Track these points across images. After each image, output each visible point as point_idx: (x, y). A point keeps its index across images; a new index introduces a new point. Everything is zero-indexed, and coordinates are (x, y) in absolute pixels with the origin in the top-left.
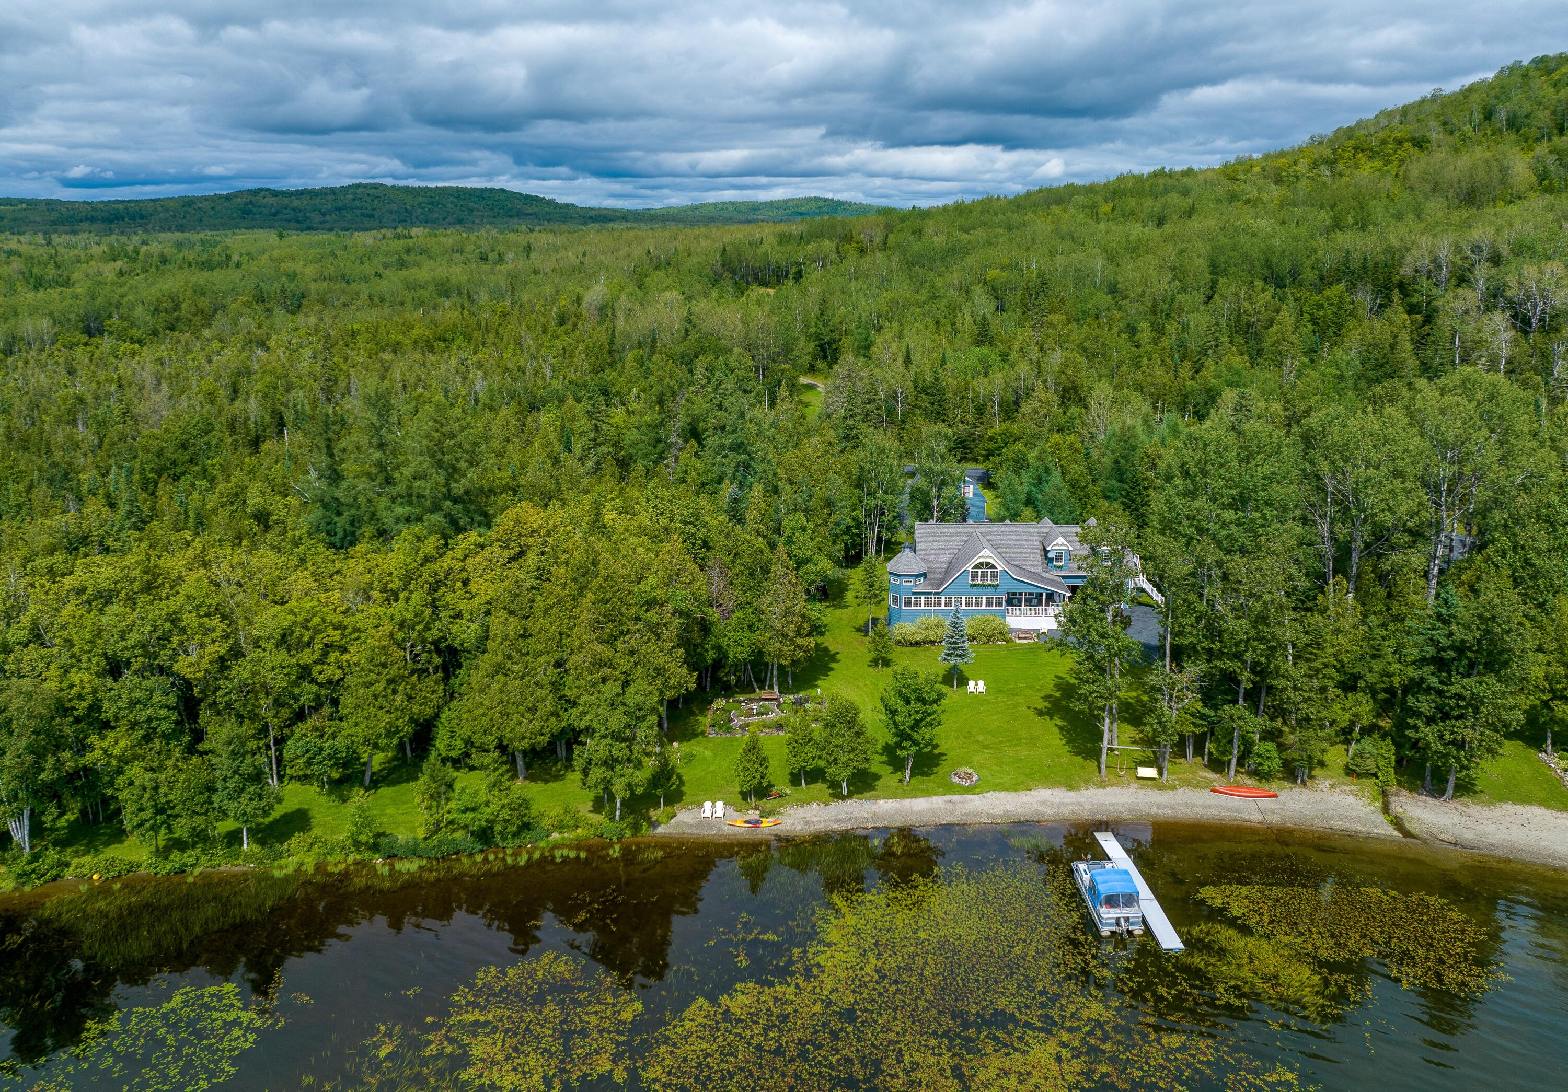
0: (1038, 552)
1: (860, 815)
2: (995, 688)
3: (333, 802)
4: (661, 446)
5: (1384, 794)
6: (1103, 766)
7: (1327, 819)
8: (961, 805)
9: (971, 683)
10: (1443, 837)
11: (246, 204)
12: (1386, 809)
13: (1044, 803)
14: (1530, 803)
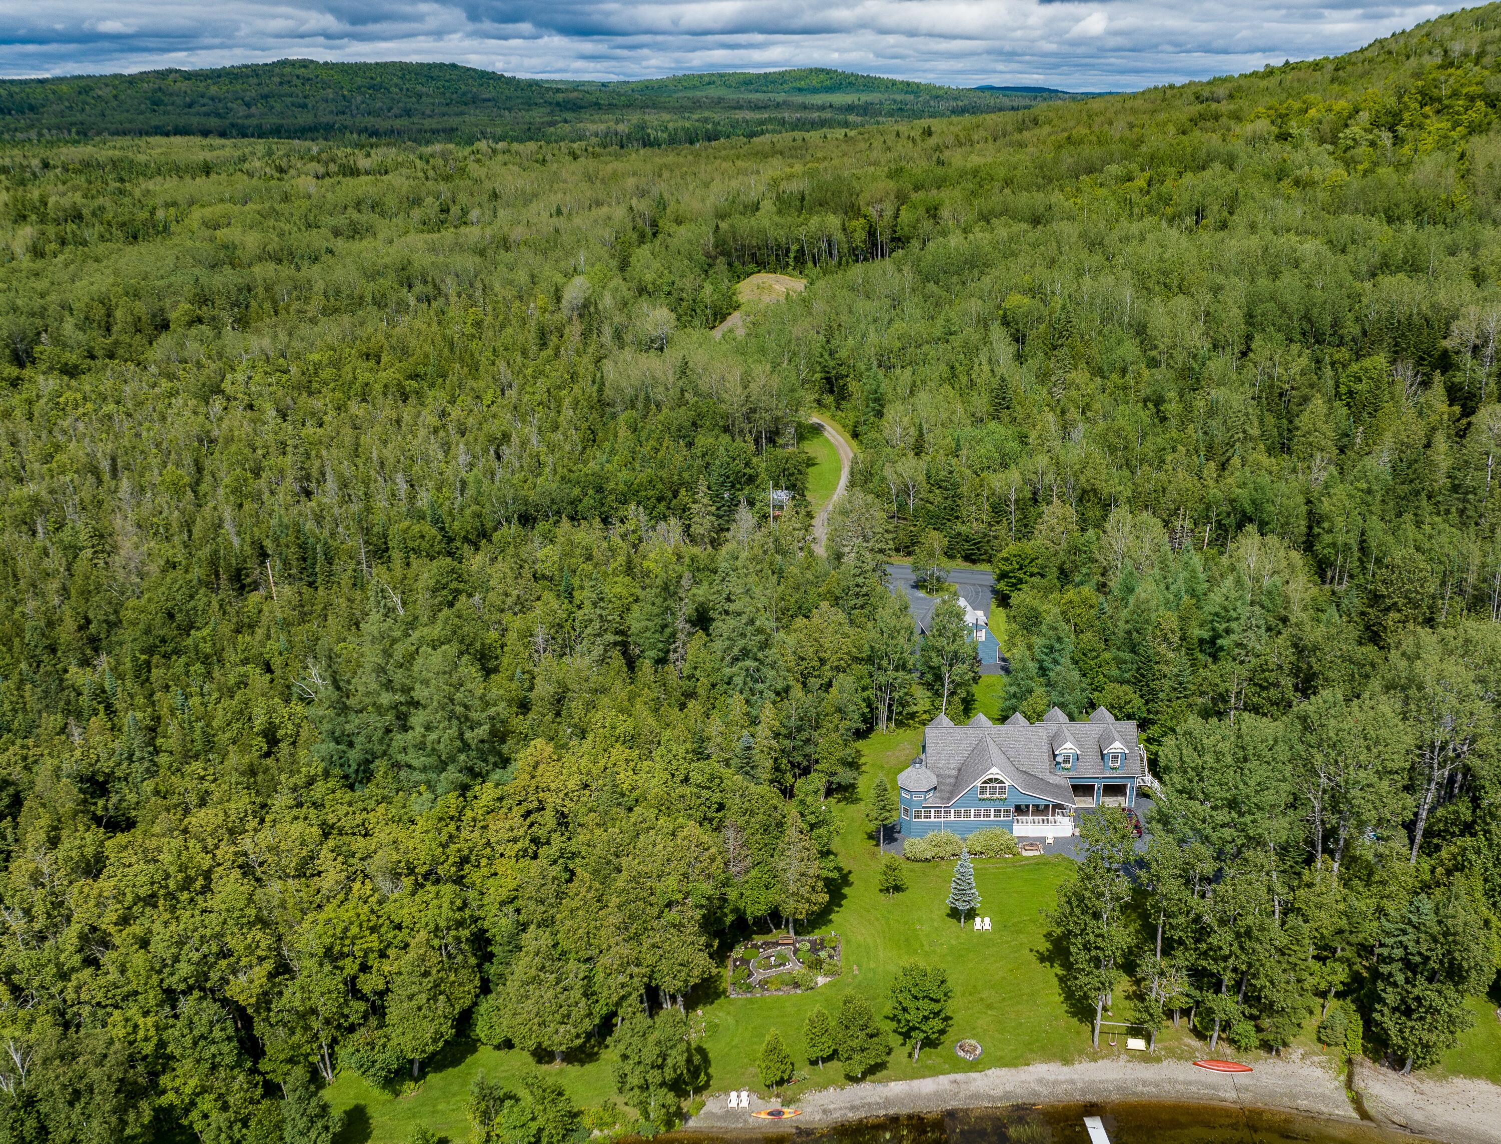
0: (1046, 756)
1: (873, 1100)
2: (1000, 926)
3: (387, 1096)
4: (668, 631)
5: (1349, 1061)
6: (1097, 1032)
7: (1294, 1097)
8: (964, 1086)
9: (978, 920)
10: (1396, 1118)
11: (155, 91)
12: (1349, 1084)
13: (1040, 1081)
14: (1478, 1076)
